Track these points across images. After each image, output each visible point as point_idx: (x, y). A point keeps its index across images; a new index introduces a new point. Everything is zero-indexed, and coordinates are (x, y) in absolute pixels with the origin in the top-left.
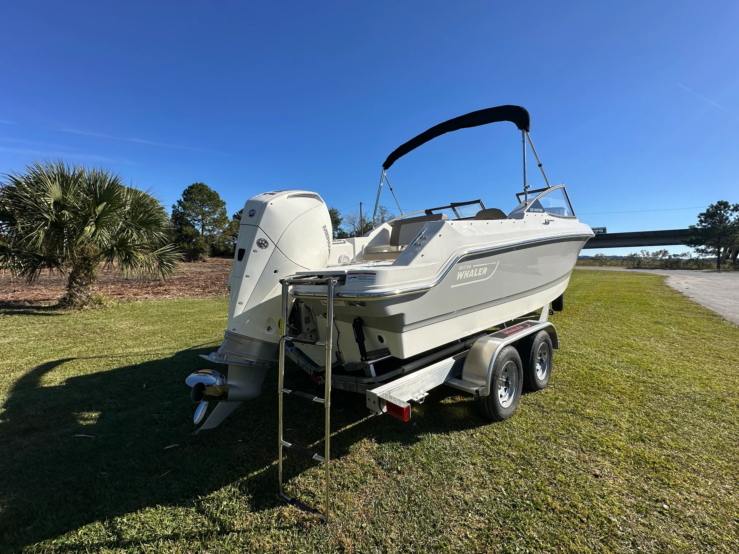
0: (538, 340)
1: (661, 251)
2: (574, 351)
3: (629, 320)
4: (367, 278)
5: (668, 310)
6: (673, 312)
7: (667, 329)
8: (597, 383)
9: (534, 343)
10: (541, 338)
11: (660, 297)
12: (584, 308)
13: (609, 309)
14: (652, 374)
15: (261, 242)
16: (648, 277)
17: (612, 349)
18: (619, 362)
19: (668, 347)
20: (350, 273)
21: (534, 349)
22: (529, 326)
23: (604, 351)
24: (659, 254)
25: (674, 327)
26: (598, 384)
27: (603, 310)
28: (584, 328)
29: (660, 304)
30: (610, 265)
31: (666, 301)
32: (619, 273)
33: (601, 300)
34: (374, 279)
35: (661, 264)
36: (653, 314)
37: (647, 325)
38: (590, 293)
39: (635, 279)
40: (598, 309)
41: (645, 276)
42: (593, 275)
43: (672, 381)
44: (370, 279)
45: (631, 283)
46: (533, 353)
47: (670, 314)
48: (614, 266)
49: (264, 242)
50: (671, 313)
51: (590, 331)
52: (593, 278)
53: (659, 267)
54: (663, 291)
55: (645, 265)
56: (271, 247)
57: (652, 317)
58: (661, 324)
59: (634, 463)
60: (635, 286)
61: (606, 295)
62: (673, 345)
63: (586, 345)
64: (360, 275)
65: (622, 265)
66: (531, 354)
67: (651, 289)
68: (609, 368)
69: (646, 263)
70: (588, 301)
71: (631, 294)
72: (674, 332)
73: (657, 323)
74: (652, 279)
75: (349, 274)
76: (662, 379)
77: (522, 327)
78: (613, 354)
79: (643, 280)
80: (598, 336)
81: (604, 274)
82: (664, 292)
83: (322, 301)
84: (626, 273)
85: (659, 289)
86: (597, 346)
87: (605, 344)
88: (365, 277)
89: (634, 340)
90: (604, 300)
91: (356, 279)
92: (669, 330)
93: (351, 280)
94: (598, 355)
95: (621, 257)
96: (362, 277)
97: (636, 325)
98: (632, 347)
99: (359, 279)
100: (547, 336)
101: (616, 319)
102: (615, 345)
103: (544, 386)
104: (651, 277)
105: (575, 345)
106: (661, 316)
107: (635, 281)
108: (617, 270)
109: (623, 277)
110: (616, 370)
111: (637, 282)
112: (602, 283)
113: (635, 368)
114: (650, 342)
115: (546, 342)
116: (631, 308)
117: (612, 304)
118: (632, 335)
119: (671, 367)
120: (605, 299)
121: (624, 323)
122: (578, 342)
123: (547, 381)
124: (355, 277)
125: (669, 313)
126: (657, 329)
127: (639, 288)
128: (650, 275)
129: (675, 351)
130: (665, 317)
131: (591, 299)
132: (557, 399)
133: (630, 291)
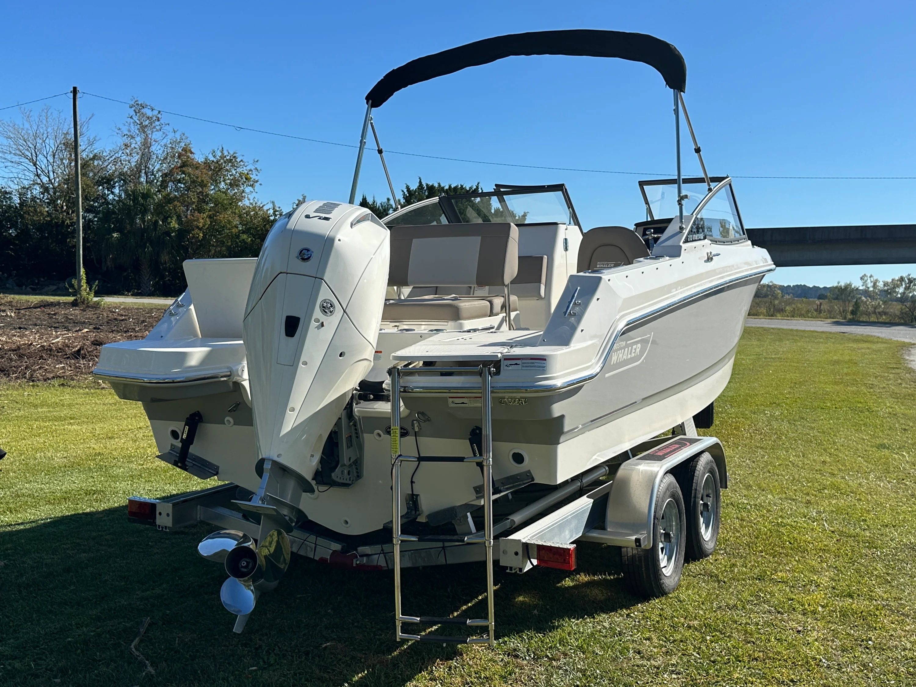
0: (702, 468)
1: (902, 279)
2: (746, 502)
3: (834, 443)
4: (536, 364)
5: (902, 421)
6: (911, 424)
7: (896, 456)
8: (789, 541)
9: (697, 473)
10: (706, 464)
11: (894, 395)
12: (749, 422)
13: (797, 423)
14: (868, 526)
15: (325, 305)
16: (874, 347)
17: (808, 494)
18: (819, 512)
19: (895, 486)
20: (507, 358)
21: (697, 483)
22: (688, 444)
23: (794, 497)
24: (898, 286)
25: (908, 453)
26: (790, 543)
27: (785, 425)
28: (754, 462)
29: (891, 410)
30: (793, 315)
31: (902, 403)
32: (812, 335)
33: (779, 405)
34: (544, 367)
35: (902, 313)
36: (877, 430)
37: (866, 451)
38: (755, 388)
39: (846, 352)
40: (775, 424)
41: (869, 345)
42: (755, 343)
43: (893, 531)
44: (539, 367)
45: (837, 362)
46: (696, 490)
47: (905, 430)
48: (802, 316)
49: (329, 305)
50: (907, 428)
51: (766, 466)
52: (757, 349)
53: (897, 320)
54: (900, 381)
55: (868, 314)
56: (338, 312)
57: (873, 436)
58: (888, 448)
59: (840, 616)
60: (845, 370)
61: (790, 393)
62: (902, 483)
63: (763, 490)
64: (524, 361)
65: (818, 313)
66: (693, 492)
67: (876, 377)
68: (804, 522)
69: (871, 309)
70: (754, 407)
71: (838, 388)
72: (907, 462)
73: (882, 446)
74: (880, 351)
75: (505, 359)
76: (880, 530)
77: (678, 446)
78: (808, 502)
79: (864, 354)
80: (782, 475)
81: (781, 340)
82: (901, 384)
83: (451, 400)
84: (828, 336)
85: (891, 376)
86: (782, 492)
87: (795, 488)
88: (533, 363)
89: (843, 478)
90: (786, 404)
91: (519, 367)
92: (900, 459)
93: (510, 368)
94: (786, 505)
95: (816, 288)
96: (528, 363)
97: (847, 453)
98: (838, 489)
99: (523, 366)
100: (712, 462)
101: (811, 442)
102: (811, 487)
103: (710, 551)
104: (880, 346)
105: (745, 492)
106: (889, 433)
107: (847, 358)
108: (808, 329)
109: (822, 347)
110: (815, 523)
111: (850, 361)
112: (778, 364)
113: (844, 519)
114: (868, 479)
115: (711, 473)
116: (838, 419)
117: (801, 412)
118: (840, 470)
119: (894, 514)
120: (788, 401)
121: (825, 450)
122: (748, 487)
123: (714, 543)
124: (516, 364)
125: (903, 427)
126: (881, 458)
127: (854, 374)
128: (879, 341)
129: (904, 492)
130: (897, 435)
131: (759, 403)
132: (734, 565)
133: (836, 383)
